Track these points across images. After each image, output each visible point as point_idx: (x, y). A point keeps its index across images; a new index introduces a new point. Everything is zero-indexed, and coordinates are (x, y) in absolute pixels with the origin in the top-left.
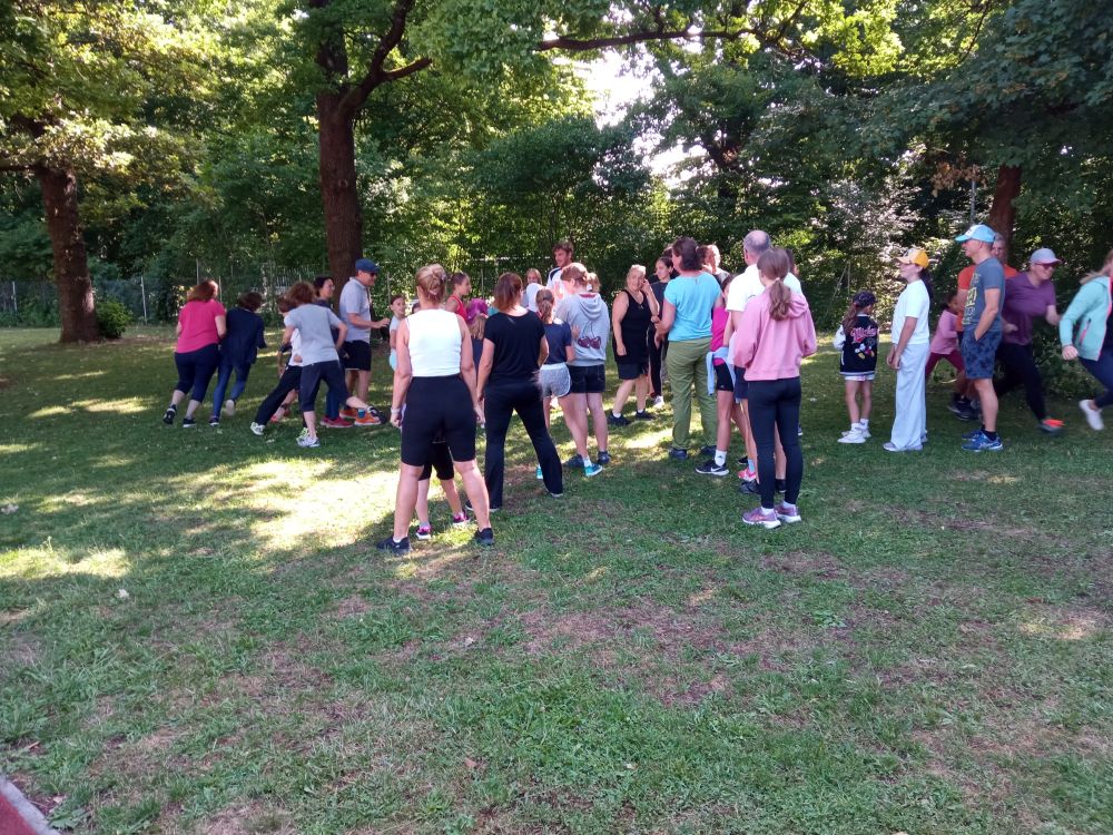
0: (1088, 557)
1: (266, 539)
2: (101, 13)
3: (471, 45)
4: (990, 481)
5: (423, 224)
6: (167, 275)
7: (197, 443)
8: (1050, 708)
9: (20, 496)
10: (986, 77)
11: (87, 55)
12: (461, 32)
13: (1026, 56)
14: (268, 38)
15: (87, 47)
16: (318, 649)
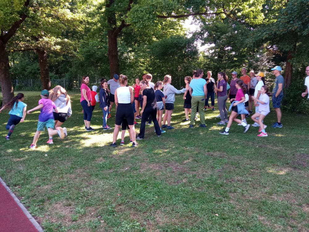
0: (294, 155)
1: (83, 144)
2: (54, 9)
3: (138, 20)
4: (275, 135)
5: (137, 65)
6: (70, 78)
7: (71, 121)
8: (267, 190)
9: (26, 132)
10: (276, 27)
11: (50, 20)
12: (136, 16)
13: (286, 22)
14: (98, 15)
15: (50, 18)
16: (89, 169)
